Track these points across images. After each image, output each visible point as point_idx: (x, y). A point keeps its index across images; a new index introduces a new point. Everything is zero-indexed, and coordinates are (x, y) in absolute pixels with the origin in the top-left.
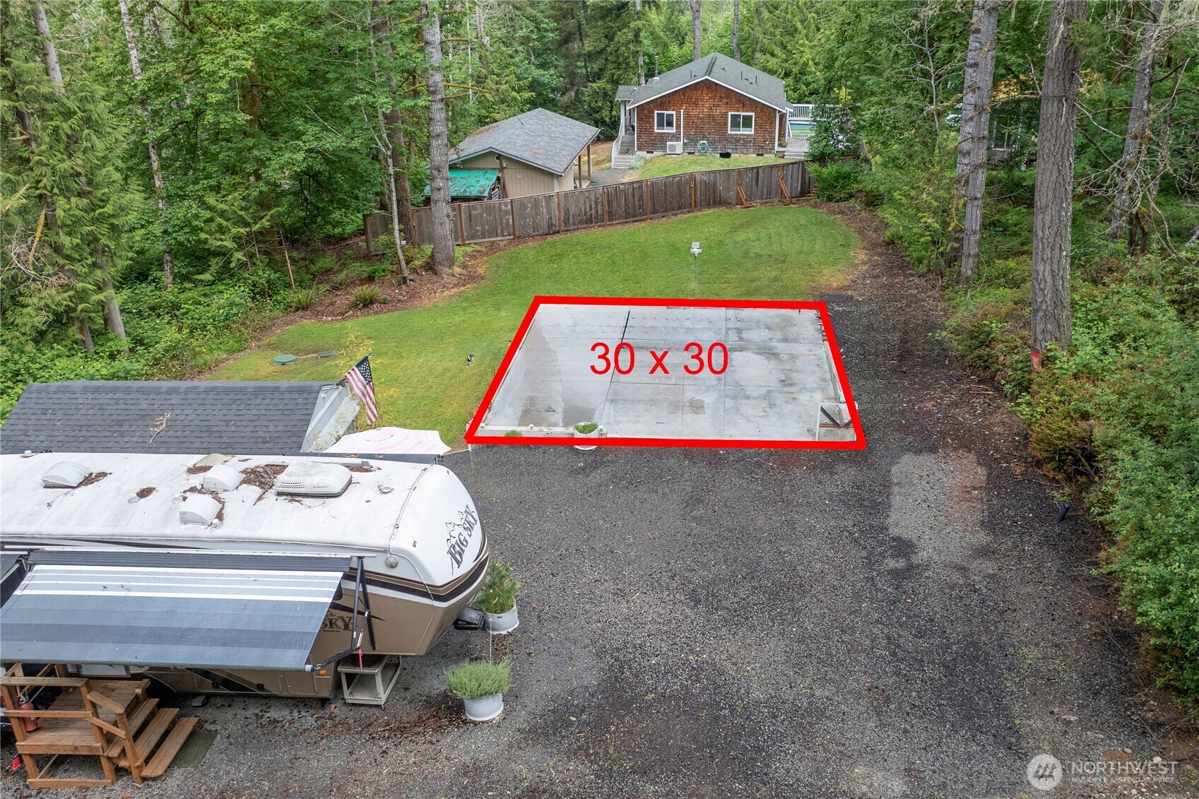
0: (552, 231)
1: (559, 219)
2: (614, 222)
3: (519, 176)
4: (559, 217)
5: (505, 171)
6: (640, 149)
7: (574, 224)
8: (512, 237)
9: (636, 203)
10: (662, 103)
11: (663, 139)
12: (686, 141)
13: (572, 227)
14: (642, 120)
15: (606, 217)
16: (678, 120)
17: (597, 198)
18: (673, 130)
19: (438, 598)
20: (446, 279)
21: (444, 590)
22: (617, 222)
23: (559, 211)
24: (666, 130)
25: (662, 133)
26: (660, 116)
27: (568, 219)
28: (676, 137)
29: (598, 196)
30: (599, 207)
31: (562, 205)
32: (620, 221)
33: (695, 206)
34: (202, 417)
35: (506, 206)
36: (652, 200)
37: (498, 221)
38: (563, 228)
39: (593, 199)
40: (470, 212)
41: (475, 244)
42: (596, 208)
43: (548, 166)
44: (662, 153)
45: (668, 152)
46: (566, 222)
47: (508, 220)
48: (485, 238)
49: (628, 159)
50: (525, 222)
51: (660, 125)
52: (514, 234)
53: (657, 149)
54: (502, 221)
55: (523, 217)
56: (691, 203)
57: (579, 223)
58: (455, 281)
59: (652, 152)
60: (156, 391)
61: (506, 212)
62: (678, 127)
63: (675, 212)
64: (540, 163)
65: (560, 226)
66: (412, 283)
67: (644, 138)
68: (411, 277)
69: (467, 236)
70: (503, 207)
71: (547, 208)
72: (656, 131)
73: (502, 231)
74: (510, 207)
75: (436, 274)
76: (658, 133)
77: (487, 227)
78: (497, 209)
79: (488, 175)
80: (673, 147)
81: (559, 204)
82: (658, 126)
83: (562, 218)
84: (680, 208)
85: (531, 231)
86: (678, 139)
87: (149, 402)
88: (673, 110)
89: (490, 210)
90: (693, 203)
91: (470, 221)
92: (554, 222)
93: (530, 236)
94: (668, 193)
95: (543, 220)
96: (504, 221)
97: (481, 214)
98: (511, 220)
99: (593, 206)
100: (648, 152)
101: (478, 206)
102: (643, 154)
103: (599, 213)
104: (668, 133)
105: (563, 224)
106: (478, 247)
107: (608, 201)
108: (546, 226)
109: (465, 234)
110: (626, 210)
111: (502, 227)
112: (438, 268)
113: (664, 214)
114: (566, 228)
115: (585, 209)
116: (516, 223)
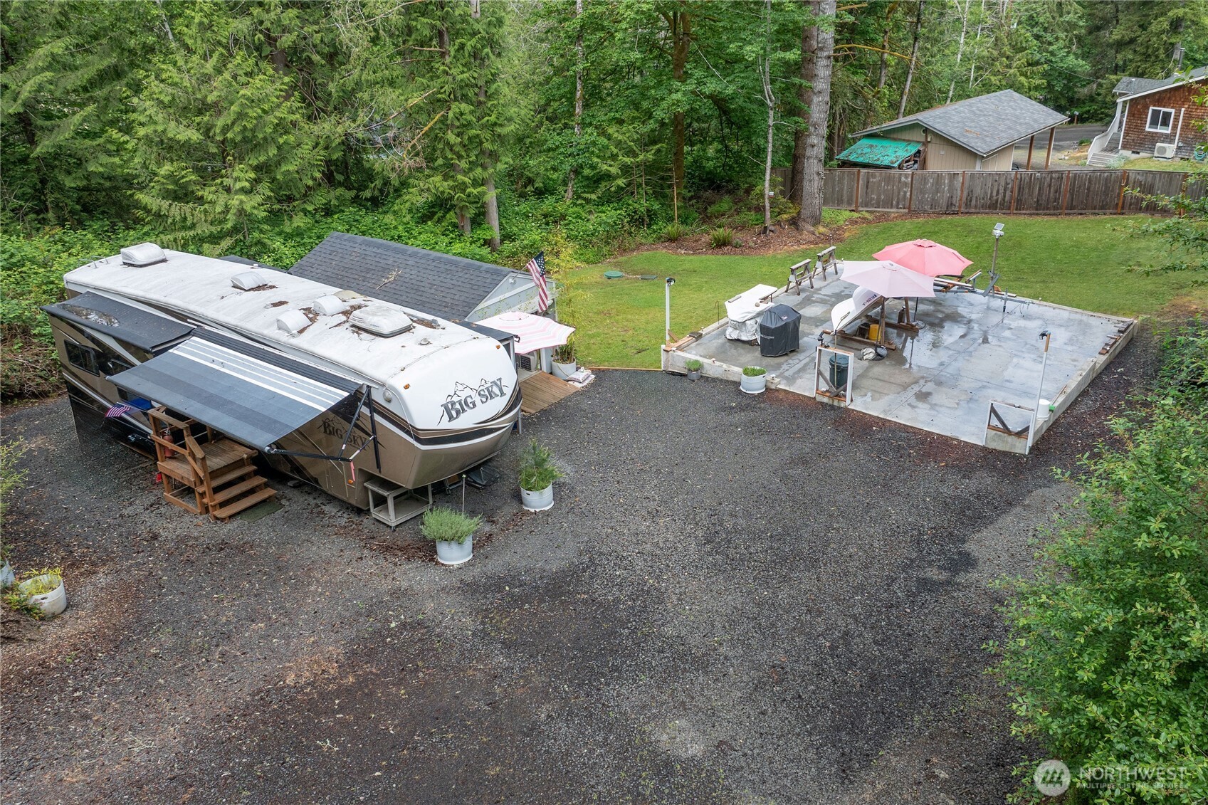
0: (950, 210)
1: (961, 200)
2: (1022, 212)
3: (942, 153)
4: (961, 197)
5: (930, 145)
6: (1124, 147)
7: (976, 207)
8: (907, 211)
9: (1051, 195)
10: (1159, 98)
11: (1155, 138)
12: (1180, 144)
13: (973, 210)
14: (1134, 115)
15: (1014, 205)
16: (1176, 119)
17: (1007, 184)
18: (1168, 131)
19: (418, 440)
20: (805, 235)
21: (426, 435)
22: (1024, 212)
23: (962, 191)
24: (1160, 130)
25: (1153, 133)
26: (1156, 113)
27: (971, 201)
28: (1169, 139)
29: (1008, 181)
30: (1008, 193)
31: (966, 185)
32: (1028, 212)
33: (1123, 208)
34: (419, 278)
35: (906, 178)
36: (1072, 194)
37: (896, 191)
38: (963, 209)
39: (1003, 183)
40: (868, 179)
41: (867, 211)
42: (1005, 193)
43: (973, 145)
44: (1149, 155)
45: (1156, 154)
46: (968, 203)
47: (905, 193)
48: (879, 207)
49: (1108, 156)
50: (923, 197)
51: (1154, 123)
52: (909, 208)
53: (1144, 150)
54: (899, 193)
55: (922, 192)
56: (1117, 204)
57: (982, 206)
58: (812, 238)
59: (1138, 153)
60: (403, 252)
61: (906, 184)
62: (1175, 127)
63: (1097, 211)
64: (965, 140)
65: (960, 207)
66: (771, 234)
67: (1132, 136)
68: (773, 228)
69: (862, 203)
70: (903, 179)
71: (949, 186)
72: (1147, 129)
73: (898, 203)
74: (910, 179)
75: (797, 229)
76: (1149, 132)
77: (883, 197)
78: (897, 179)
79: (909, 148)
80: (1163, 150)
81: (963, 183)
82: (1150, 124)
83: (964, 199)
84: (1103, 208)
85: (927, 207)
86: (1172, 141)
87: (394, 259)
88: (1172, 108)
89: (889, 180)
90: (1120, 205)
91: (867, 187)
92: (954, 202)
93: (925, 212)
94: (1091, 189)
95: (943, 199)
96: (902, 193)
97: (880, 182)
98: (908, 194)
99: (1001, 191)
100: (1133, 152)
101: (877, 174)
102: (1128, 153)
103: (1007, 199)
104: (1162, 134)
105: (963, 205)
106: (867, 215)
107: (1020, 188)
108: (945, 205)
109: (860, 200)
110: (1038, 201)
111: (898, 199)
112: (801, 224)
113: (1083, 211)
114: (966, 211)
115: (992, 193)
116: (914, 197)
